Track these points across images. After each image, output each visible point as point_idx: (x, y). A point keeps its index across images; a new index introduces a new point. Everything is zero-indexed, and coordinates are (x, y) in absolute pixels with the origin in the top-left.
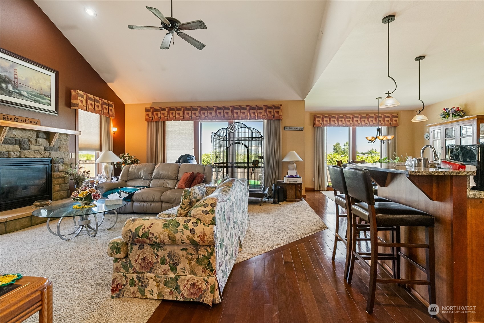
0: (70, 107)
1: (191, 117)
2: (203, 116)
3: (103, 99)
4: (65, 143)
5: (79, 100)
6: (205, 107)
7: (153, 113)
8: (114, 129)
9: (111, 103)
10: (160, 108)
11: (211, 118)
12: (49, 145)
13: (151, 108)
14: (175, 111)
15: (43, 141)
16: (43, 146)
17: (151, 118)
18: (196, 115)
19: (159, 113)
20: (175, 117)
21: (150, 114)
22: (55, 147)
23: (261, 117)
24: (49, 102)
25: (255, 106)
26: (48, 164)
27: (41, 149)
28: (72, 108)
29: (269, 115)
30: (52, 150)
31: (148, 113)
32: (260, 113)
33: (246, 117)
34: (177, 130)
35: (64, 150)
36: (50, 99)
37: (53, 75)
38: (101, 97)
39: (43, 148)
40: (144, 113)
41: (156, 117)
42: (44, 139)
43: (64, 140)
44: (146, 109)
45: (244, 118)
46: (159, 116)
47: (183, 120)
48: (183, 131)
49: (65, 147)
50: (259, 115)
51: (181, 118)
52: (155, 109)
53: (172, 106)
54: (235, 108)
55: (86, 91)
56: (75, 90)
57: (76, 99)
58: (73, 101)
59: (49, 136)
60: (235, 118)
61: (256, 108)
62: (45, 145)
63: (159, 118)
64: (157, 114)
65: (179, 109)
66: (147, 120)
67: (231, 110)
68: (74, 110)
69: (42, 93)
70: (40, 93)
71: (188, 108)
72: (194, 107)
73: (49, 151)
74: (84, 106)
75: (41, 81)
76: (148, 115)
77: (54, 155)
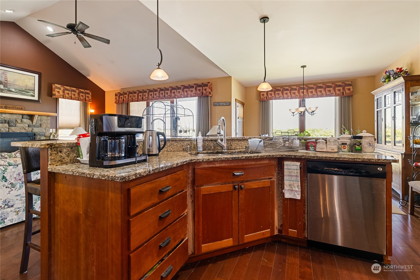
0: (52, 97)
1: (143, 98)
2: (150, 97)
3: (80, 89)
4: (46, 122)
5: (56, 92)
6: (152, 89)
7: (119, 97)
8: (91, 111)
9: (88, 91)
10: (124, 92)
11: (156, 98)
12: (32, 124)
13: (118, 93)
14: (132, 94)
15: (27, 121)
16: (27, 124)
17: (118, 101)
18: (146, 97)
19: (123, 96)
20: (132, 99)
21: (117, 97)
22: (38, 125)
23: (192, 95)
24: (33, 94)
25: (188, 86)
26: (32, 136)
27: (26, 126)
28: (53, 97)
29: (198, 92)
30: (35, 126)
31: (116, 97)
32: (192, 91)
33: (181, 96)
34: (136, 109)
35: (45, 126)
36: (34, 92)
37: (37, 76)
38: (78, 88)
39: (27, 125)
40: (114, 97)
41: (121, 100)
42: (28, 119)
43: (46, 119)
44: (115, 94)
45: (179, 96)
46: (123, 99)
47: (137, 101)
48: (140, 110)
49: (46, 125)
50: (191, 93)
51: (136, 99)
52: (120, 93)
53: (131, 91)
54: (173, 88)
55: (63, 85)
56: (54, 84)
57: (55, 91)
58: (53, 93)
59: (31, 117)
60: (173, 97)
61: (189, 87)
62: (28, 124)
63: (123, 101)
64: (122, 98)
65: (135, 93)
66: (116, 102)
67: (170, 90)
68: (56, 99)
69: (27, 88)
70: (25, 89)
71: (141, 91)
72: (145, 90)
73: (32, 128)
74: (60, 95)
75: (26, 81)
76: (116, 98)
77: (36, 130)
